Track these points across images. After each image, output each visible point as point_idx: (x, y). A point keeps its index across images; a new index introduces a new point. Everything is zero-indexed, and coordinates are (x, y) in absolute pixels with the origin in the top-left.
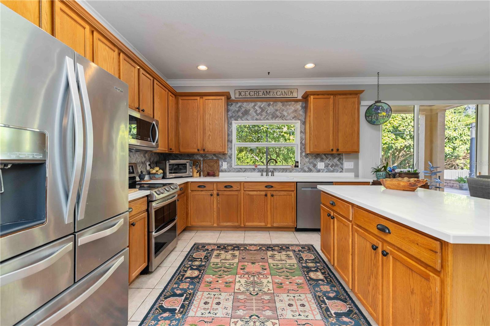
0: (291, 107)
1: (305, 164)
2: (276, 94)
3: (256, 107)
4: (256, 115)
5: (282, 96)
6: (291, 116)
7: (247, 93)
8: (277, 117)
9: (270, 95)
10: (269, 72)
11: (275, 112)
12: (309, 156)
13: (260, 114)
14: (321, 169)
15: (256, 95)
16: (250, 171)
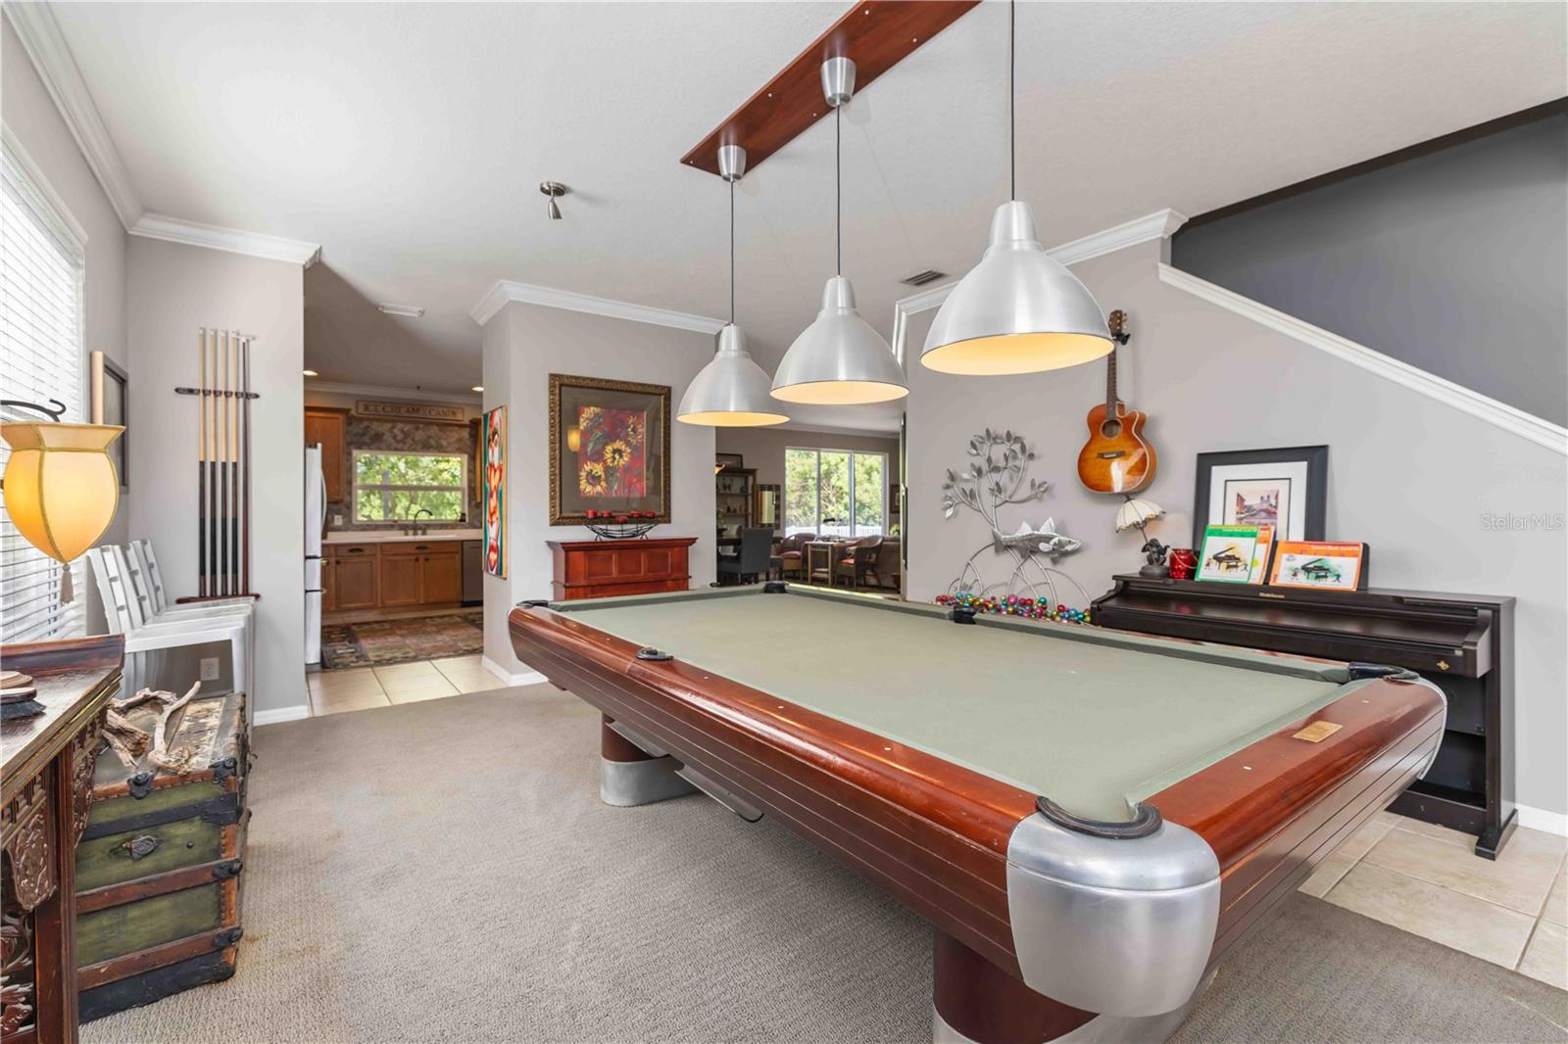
0: (453, 434)
1: (476, 517)
2: (428, 412)
3: (394, 430)
4: (394, 442)
5: (438, 417)
6: (453, 447)
7: (380, 408)
8: (432, 447)
9: (419, 413)
11: (428, 439)
13: (403, 441)
15: (395, 411)
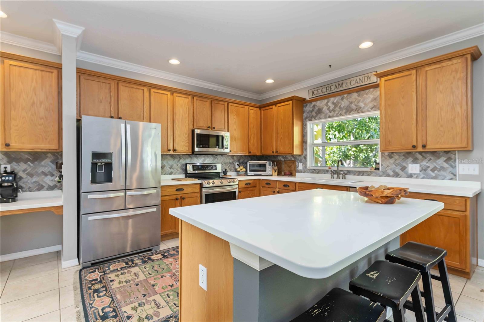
0: (369, 95)
1: (389, 166)
2: (349, 84)
3: (329, 104)
4: (328, 112)
5: (357, 85)
6: (368, 106)
7: (320, 91)
8: (352, 110)
9: (343, 87)
10: (330, 65)
11: (350, 105)
12: (394, 155)
13: (334, 110)
14: (415, 174)
15: (328, 90)
16: (323, 173)
